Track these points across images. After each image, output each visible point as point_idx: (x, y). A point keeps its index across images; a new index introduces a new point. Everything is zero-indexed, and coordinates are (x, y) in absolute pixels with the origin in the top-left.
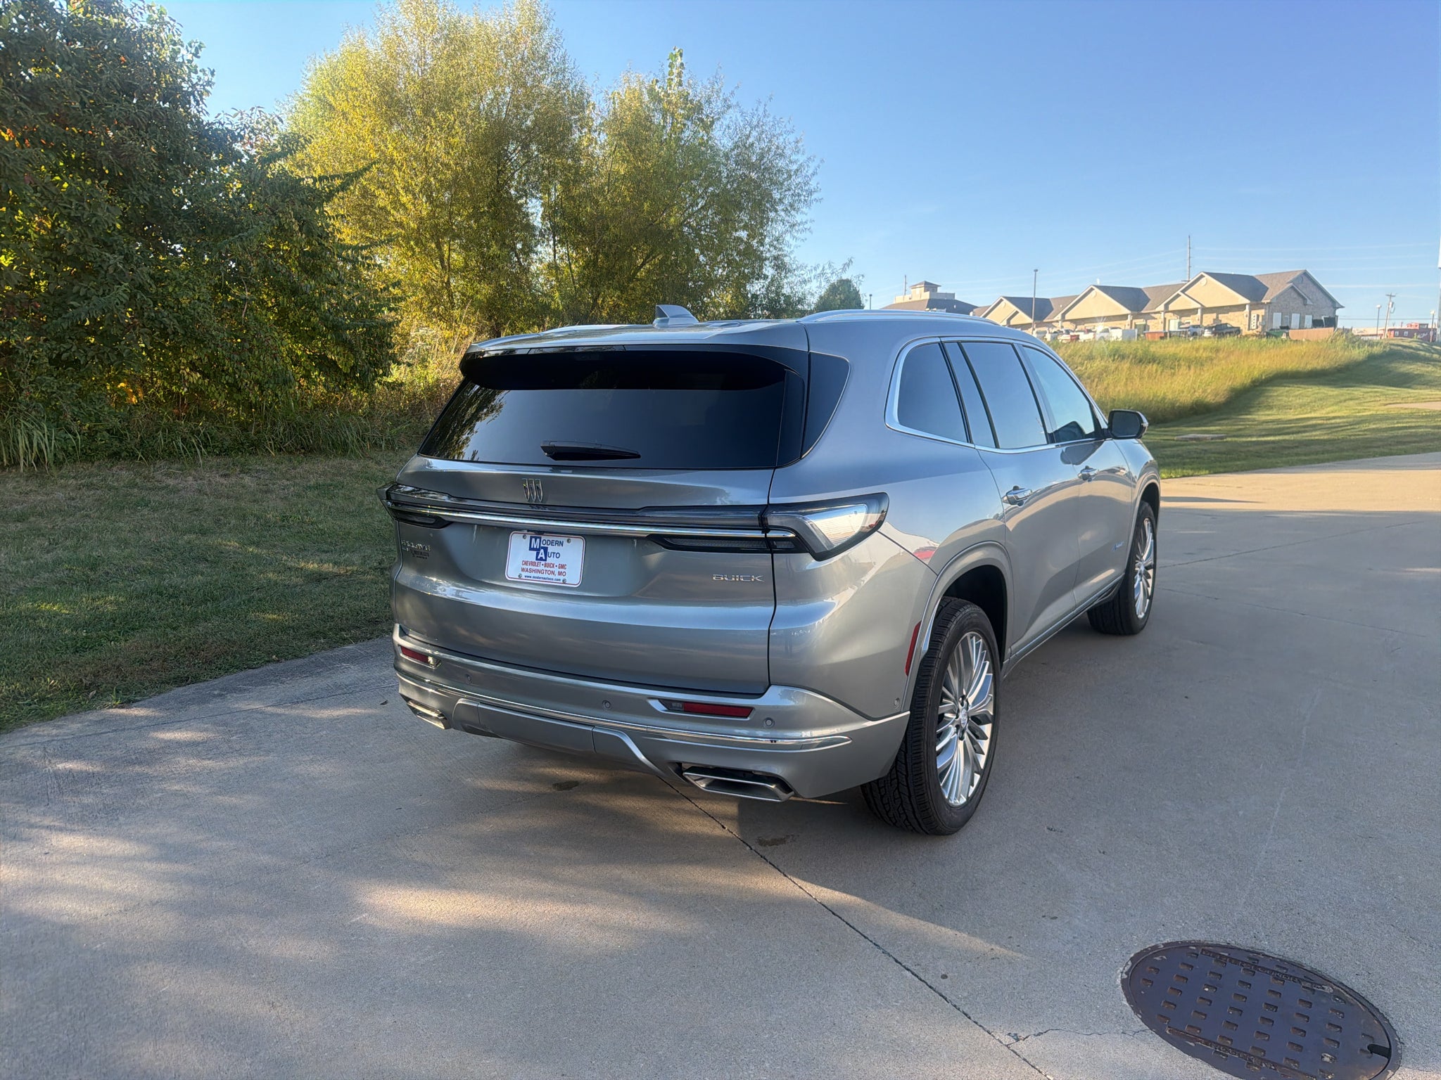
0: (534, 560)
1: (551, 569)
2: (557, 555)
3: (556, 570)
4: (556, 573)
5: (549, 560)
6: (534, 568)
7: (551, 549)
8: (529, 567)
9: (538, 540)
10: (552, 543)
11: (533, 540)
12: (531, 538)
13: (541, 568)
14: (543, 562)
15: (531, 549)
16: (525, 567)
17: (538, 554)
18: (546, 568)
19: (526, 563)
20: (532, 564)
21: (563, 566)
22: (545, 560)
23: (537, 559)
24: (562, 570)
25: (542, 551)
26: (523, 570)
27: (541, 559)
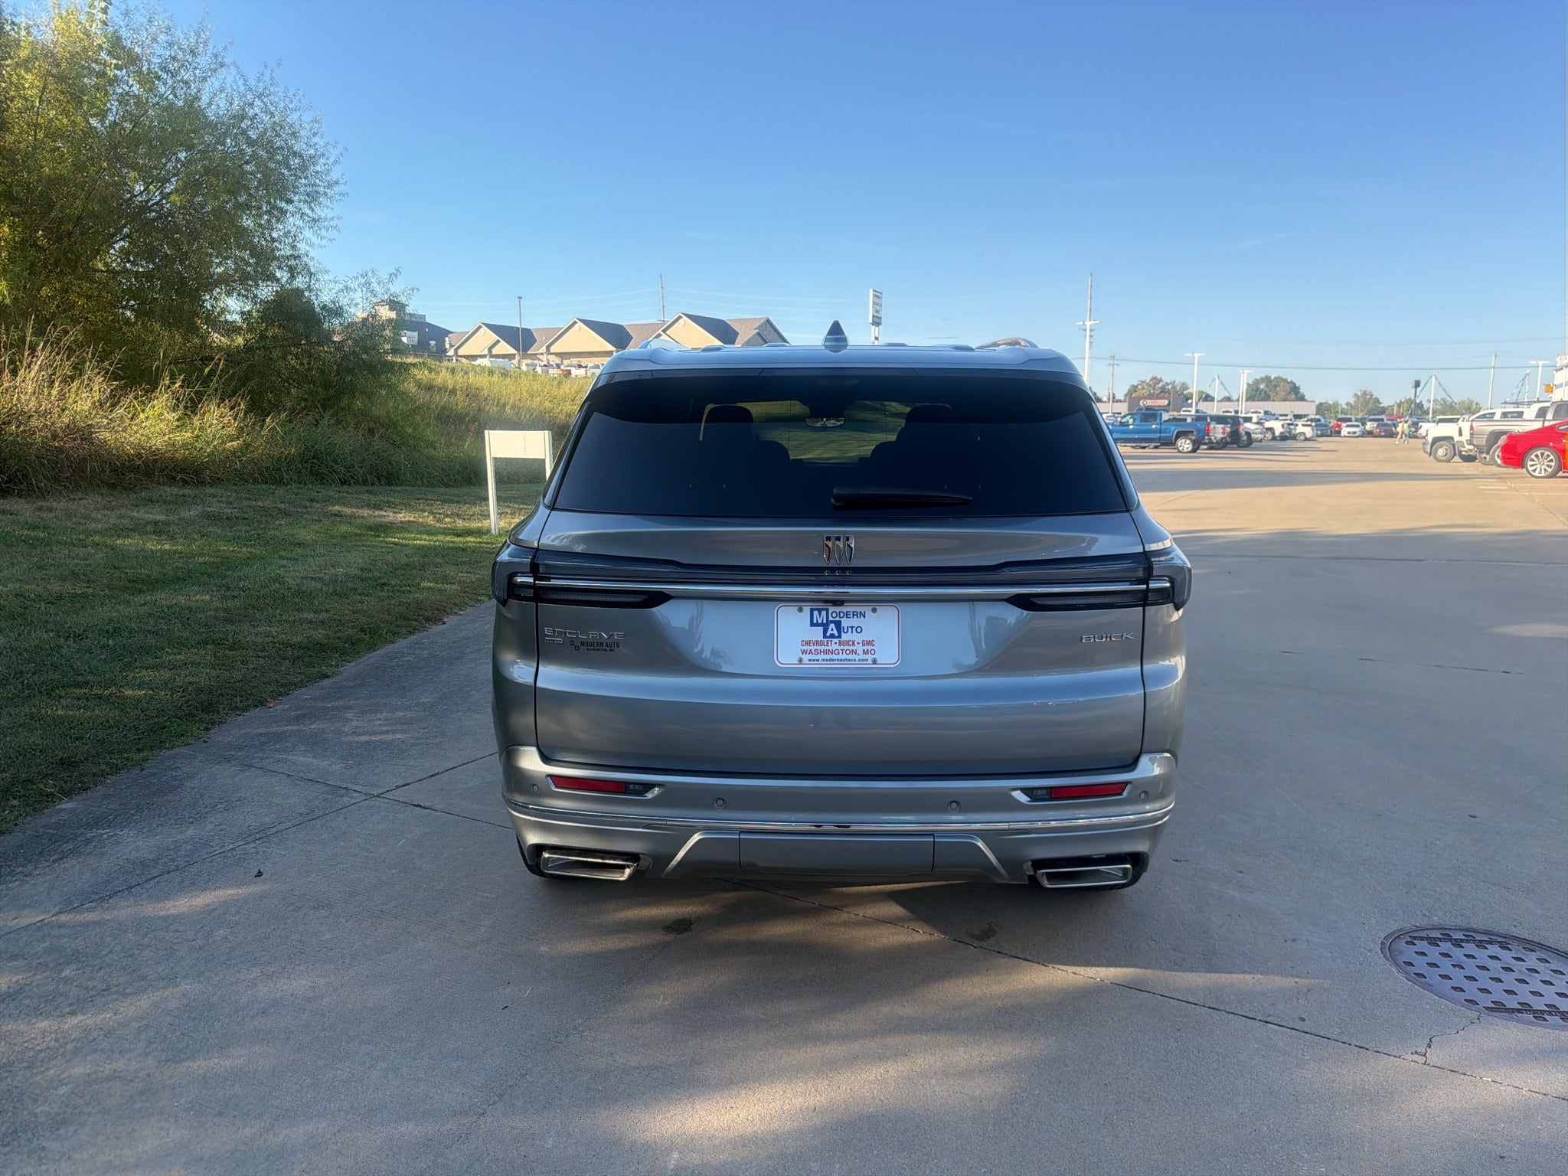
0: (821, 638)
1: (851, 648)
2: (859, 630)
3: (860, 648)
4: (860, 651)
5: (844, 637)
6: (822, 648)
7: (845, 623)
8: (813, 648)
9: (824, 613)
10: (847, 615)
11: (816, 613)
12: (812, 611)
13: (835, 647)
14: (837, 640)
15: (812, 624)
16: (806, 648)
17: (825, 631)
18: (842, 647)
19: (808, 643)
20: (817, 643)
21: (869, 643)
22: (840, 636)
23: (825, 636)
24: (870, 648)
25: (832, 626)
26: (804, 652)
27: (832, 636)
